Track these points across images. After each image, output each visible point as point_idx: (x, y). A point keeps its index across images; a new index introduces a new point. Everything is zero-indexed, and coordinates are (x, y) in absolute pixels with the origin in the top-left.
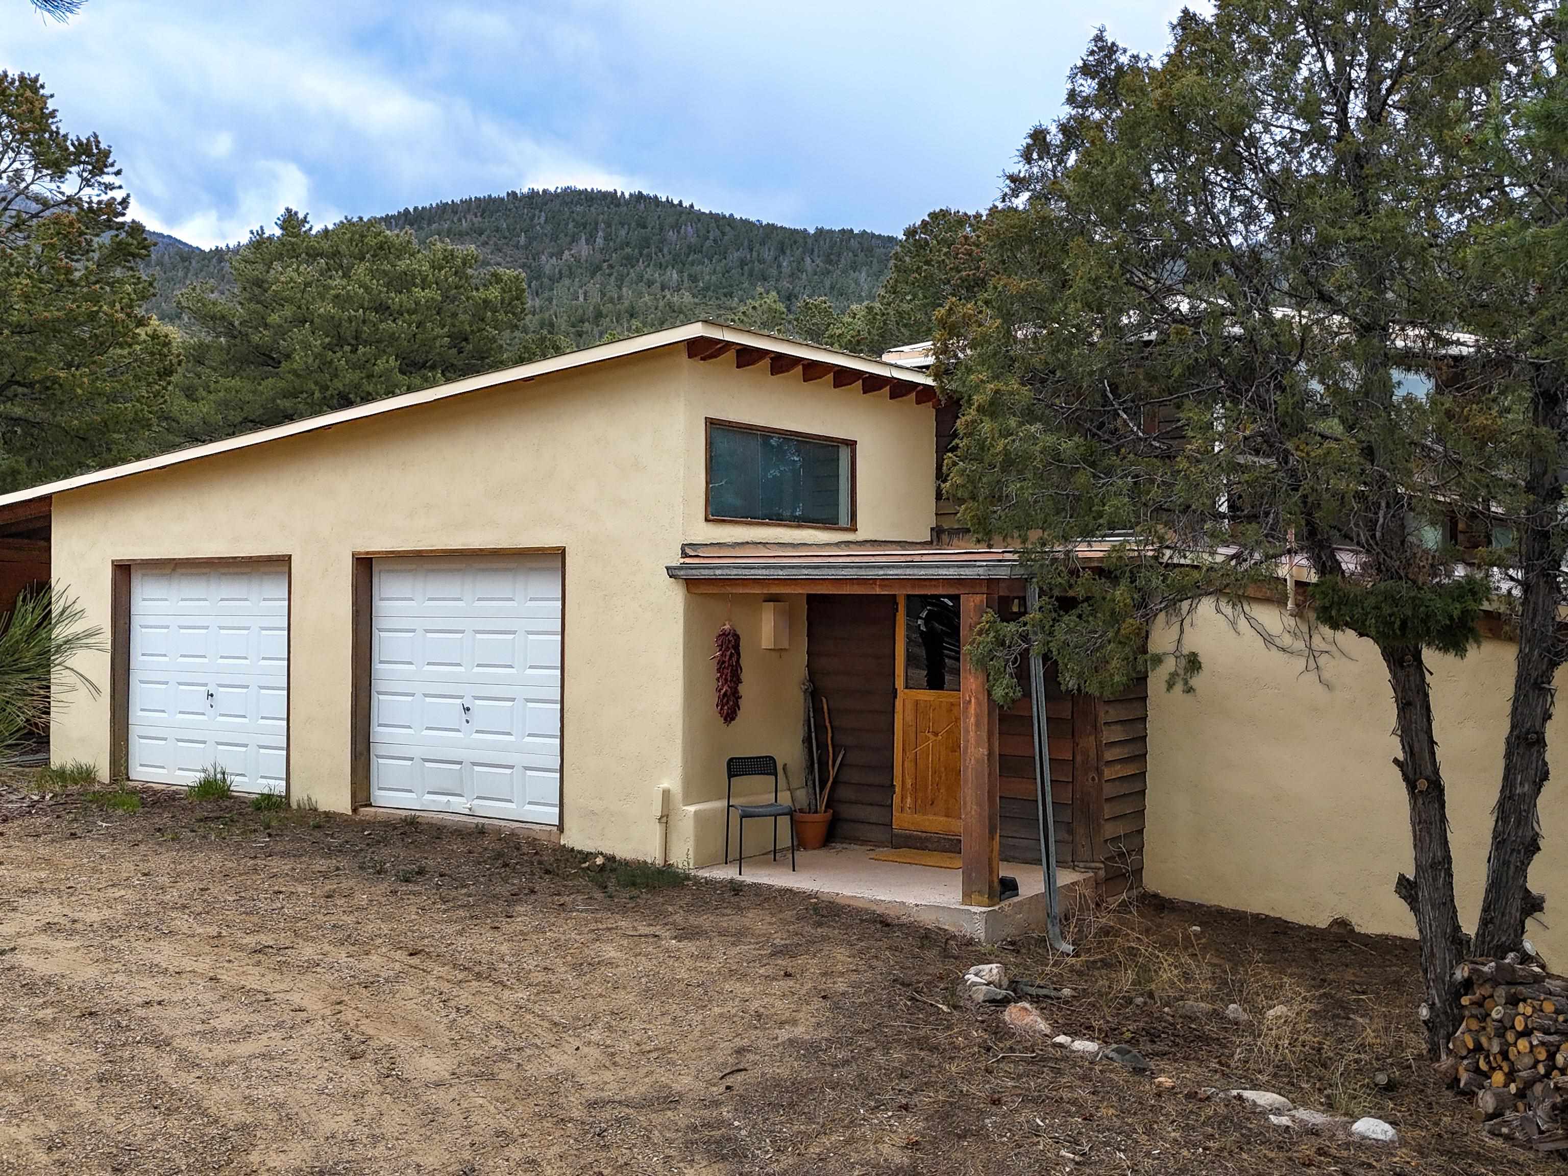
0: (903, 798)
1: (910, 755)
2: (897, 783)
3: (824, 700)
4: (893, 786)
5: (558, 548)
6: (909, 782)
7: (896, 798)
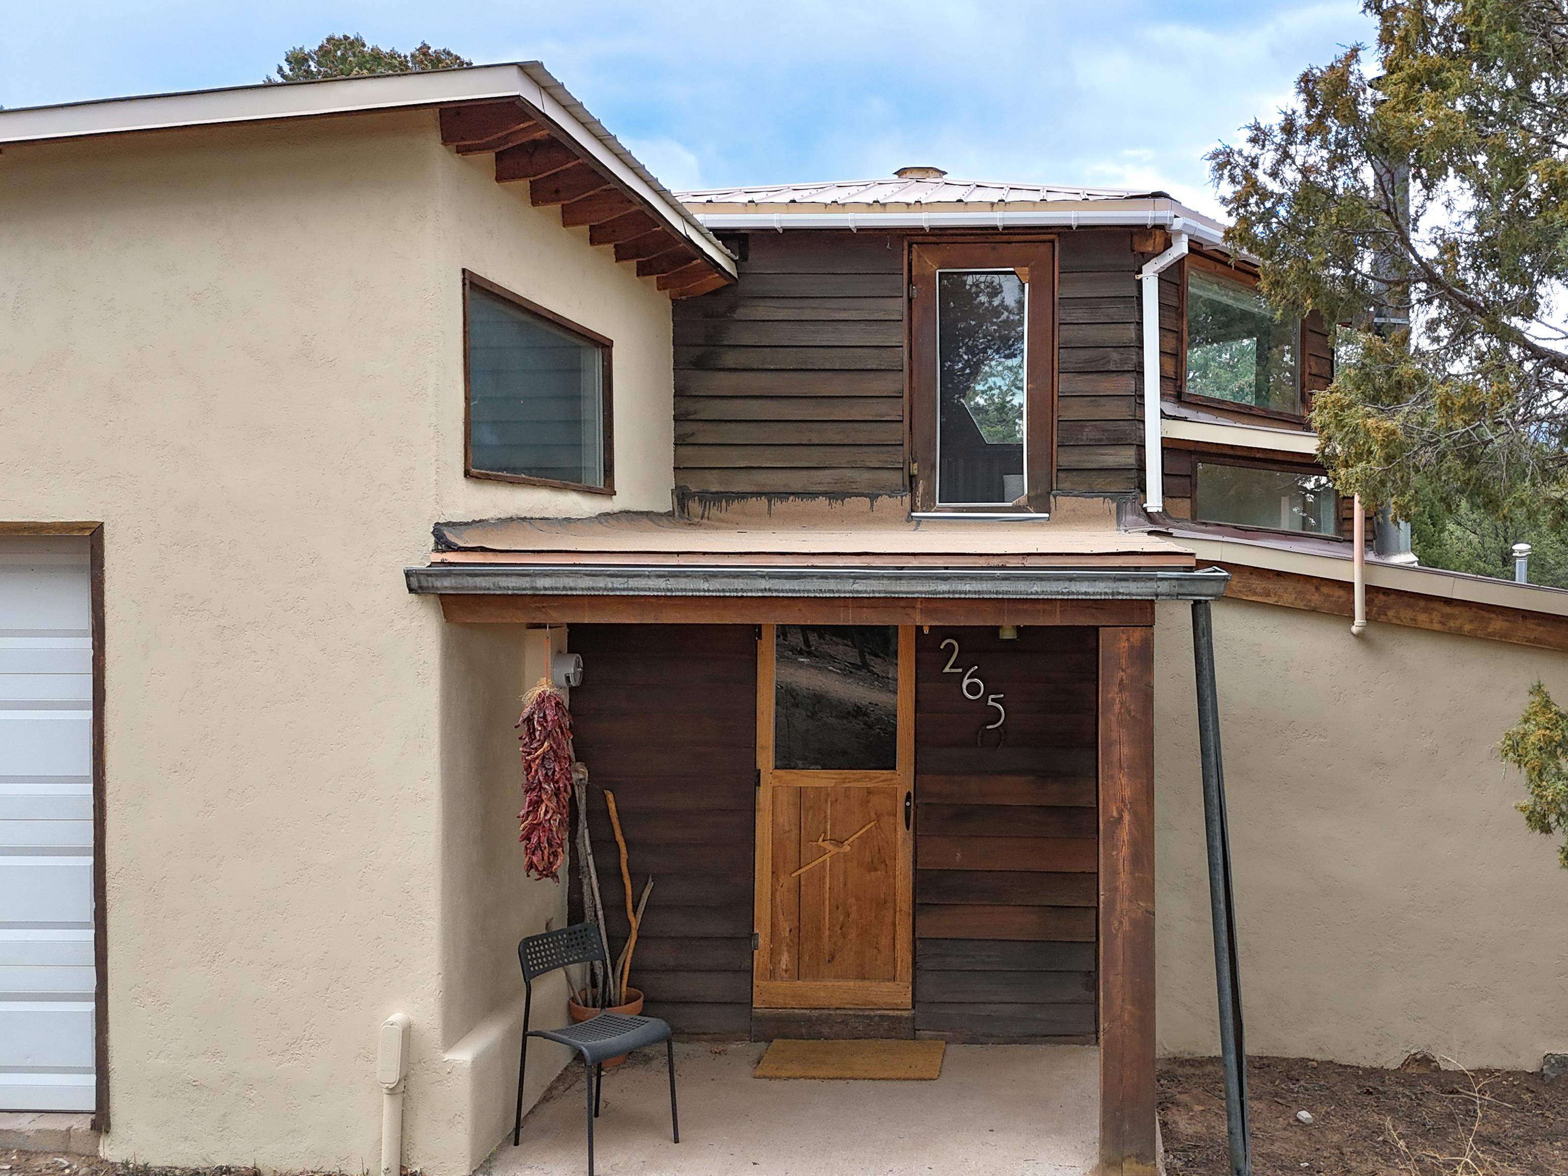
0: (774, 954)
1: (787, 881)
2: (762, 931)
3: (610, 796)
4: (752, 936)
5: (82, 526)
6: (785, 928)
7: (761, 958)
